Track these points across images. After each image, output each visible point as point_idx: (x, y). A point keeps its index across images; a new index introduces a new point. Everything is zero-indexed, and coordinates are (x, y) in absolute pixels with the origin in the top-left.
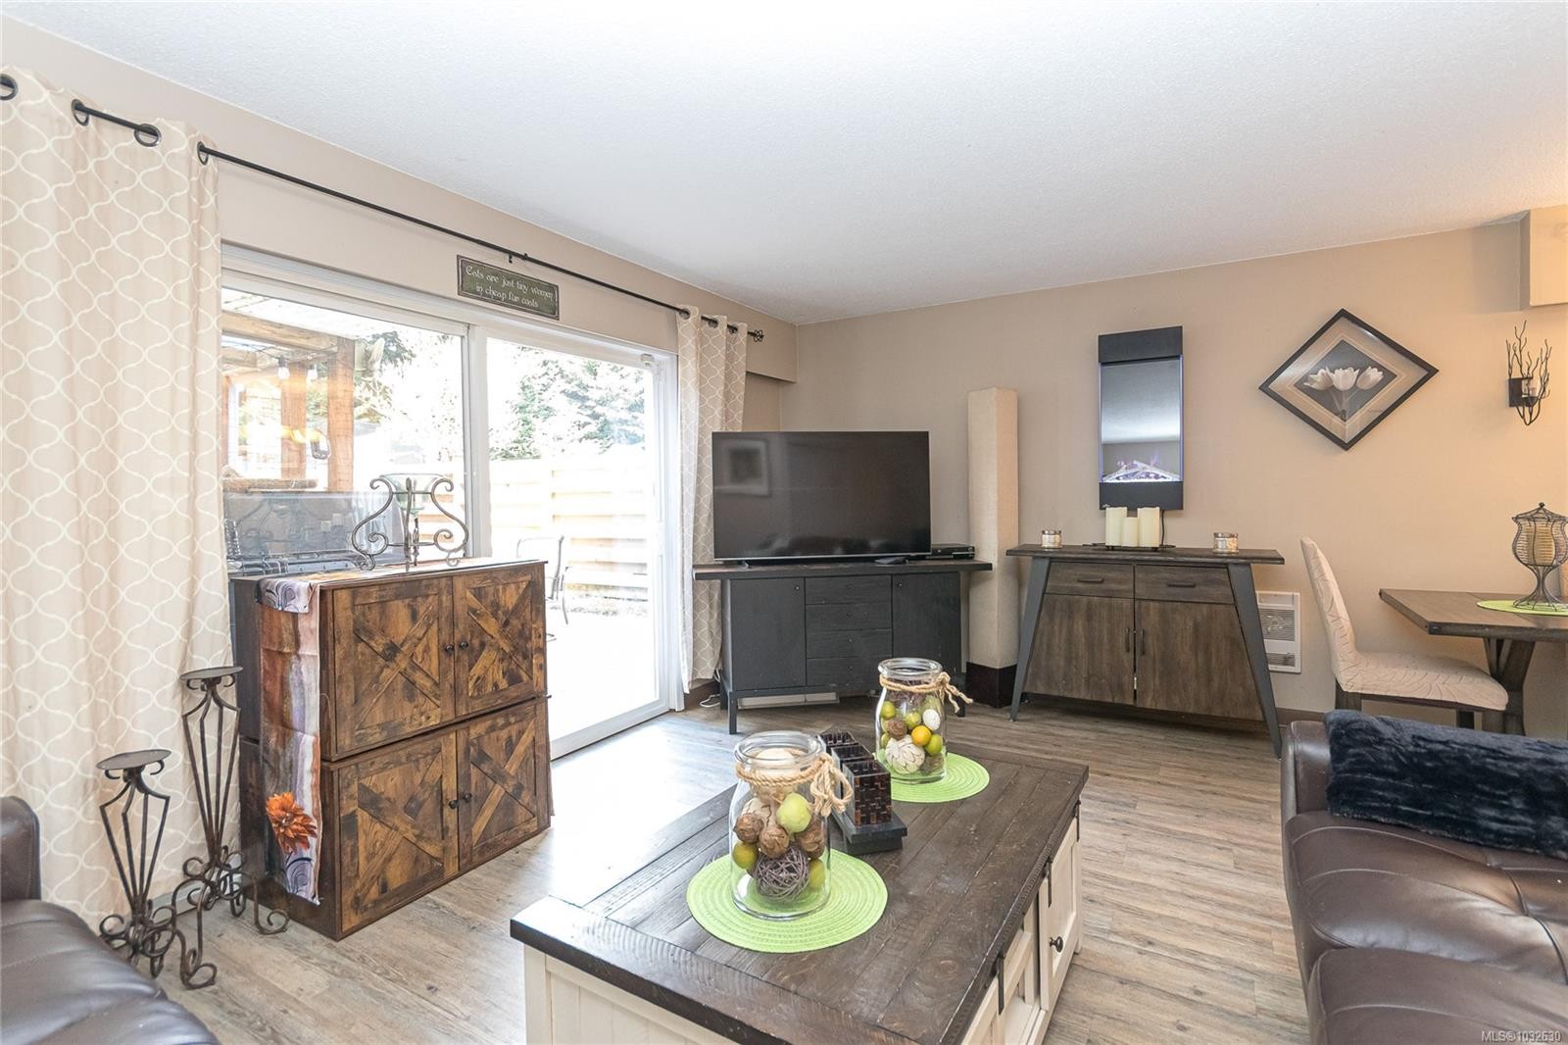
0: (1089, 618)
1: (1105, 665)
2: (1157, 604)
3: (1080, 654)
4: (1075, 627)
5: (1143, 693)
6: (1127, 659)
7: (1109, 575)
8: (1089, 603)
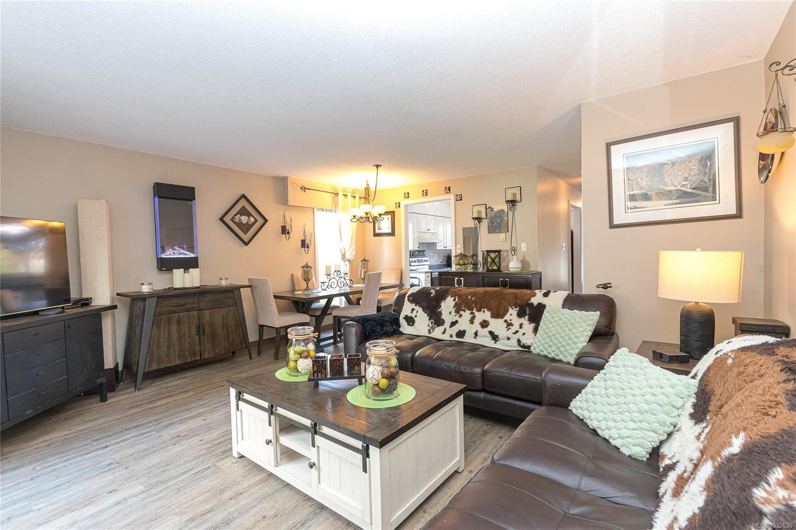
0: (179, 323)
1: (187, 345)
2: (208, 311)
3: (175, 343)
4: (172, 330)
5: (204, 352)
6: (196, 338)
7: (188, 301)
8: (178, 317)
